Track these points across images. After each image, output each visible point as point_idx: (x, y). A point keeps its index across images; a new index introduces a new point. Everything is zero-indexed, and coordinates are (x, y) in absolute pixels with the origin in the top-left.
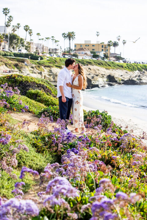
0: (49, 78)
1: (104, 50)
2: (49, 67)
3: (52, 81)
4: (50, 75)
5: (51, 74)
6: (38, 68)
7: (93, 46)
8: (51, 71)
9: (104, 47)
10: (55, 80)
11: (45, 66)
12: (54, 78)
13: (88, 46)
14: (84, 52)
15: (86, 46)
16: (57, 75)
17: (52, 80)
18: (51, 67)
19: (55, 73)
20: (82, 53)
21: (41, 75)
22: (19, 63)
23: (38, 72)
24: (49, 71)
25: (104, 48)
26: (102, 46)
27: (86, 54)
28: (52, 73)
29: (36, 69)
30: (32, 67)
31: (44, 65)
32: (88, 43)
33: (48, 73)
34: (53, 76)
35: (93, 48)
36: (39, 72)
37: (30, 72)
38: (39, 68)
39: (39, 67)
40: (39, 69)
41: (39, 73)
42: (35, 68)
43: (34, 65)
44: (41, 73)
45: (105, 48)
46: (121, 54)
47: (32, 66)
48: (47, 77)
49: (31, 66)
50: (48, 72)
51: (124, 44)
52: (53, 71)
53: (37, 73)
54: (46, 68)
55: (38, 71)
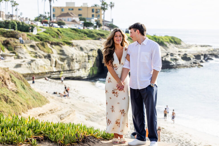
0: (62, 65)
1: (95, 16)
2: (57, 44)
3: (66, 71)
4: (62, 60)
5: (65, 57)
6: (42, 48)
7: (79, 10)
8: (62, 53)
9: (95, 11)
10: (71, 69)
11: (52, 44)
12: (69, 65)
13: (73, 9)
14: (70, 19)
15: (69, 9)
16: (73, 59)
17: (67, 68)
18: (61, 44)
19: (70, 56)
20: (68, 20)
21: (50, 60)
22: (11, 40)
23: (43, 55)
24: (59, 52)
25: (94, 13)
26: (93, 11)
27: (74, 21)
28: (66, 55)
29: (40, 49)
30: (32, 46)
31: (50, 42)
32: (71, 6)
33: (59, 56)
34: (68, 60)
35: (80, 12)
36: (46, 54)
37: (32, 56)
38: (45, 47)
39: (43, 45)
40: (45, 49)
41: (45, 57)
42: (37, 48)
43: (34, 43)
44: (49, 57)
45: (96, 13)
46: (112, 22)
47: (32, 44)
48: (59, 64)
49: (30, 44)
50: (58, 54)
51: (111, 8)
52: (66, 52)
53: (43, 57)
54: (53, 46)
55: (42, 52)
